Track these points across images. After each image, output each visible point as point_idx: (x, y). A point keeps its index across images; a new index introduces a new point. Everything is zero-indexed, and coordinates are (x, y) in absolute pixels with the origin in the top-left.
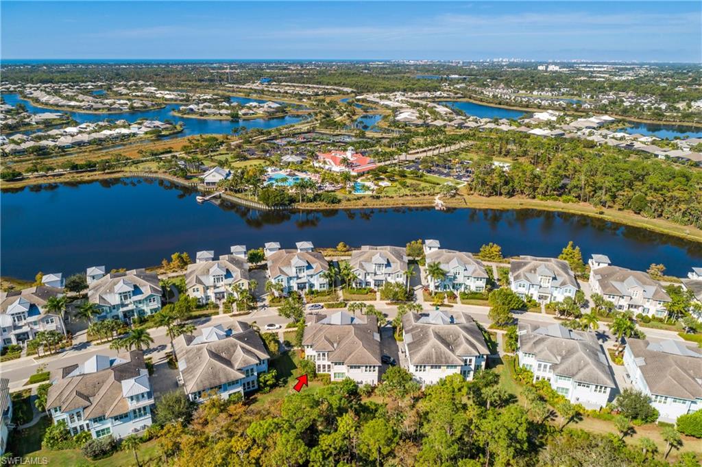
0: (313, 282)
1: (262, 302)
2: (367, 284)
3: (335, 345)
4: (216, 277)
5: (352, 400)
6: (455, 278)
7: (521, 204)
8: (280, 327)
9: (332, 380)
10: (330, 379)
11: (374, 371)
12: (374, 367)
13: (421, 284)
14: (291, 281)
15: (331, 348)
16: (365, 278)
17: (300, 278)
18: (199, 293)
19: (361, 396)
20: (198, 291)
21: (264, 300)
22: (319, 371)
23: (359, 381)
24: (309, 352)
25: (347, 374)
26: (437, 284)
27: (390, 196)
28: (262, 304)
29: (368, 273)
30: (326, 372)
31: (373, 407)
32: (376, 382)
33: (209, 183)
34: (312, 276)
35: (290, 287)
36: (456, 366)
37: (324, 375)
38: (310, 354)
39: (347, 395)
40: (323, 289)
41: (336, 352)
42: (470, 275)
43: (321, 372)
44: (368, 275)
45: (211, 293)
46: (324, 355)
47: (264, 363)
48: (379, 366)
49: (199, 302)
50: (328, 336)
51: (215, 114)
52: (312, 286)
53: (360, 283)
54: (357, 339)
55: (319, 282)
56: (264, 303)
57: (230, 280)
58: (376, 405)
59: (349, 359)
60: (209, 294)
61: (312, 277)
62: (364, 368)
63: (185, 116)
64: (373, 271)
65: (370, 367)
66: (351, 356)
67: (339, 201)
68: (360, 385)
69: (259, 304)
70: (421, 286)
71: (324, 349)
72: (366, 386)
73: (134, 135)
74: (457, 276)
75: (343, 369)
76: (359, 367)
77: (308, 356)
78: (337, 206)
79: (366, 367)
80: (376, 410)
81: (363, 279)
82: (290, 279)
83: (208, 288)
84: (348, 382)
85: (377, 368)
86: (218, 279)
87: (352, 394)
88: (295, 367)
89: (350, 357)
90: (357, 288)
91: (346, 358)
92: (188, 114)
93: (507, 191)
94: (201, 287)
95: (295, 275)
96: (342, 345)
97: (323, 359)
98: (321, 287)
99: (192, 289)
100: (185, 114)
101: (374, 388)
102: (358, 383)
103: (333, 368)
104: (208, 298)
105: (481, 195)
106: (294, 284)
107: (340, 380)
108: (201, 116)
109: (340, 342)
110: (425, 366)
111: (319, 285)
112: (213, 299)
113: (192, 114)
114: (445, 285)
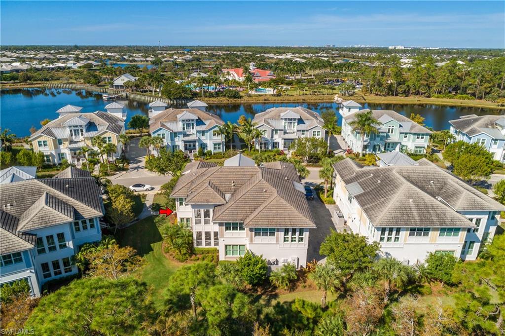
0: (204, 142)
1: (137, 163)
2: (275, 145)
3: (228, 196)
4: (73, 129)
5: (259, 297)
6: (388, 136)
7: (419, 101)
8: (153, 189)
9: (222, 257)
10: (218, 257)
11: (301, 240)
12: (301, 231)
13: (341, 149)
14: (176, 139)
15: (219, 199)
16: (272, 137)
17: (188, 135)
18: (47, 148)
19: (275, 288)
20: (45, 145)
21: (140, 161)
22: (199, 243)
23: (272, 259)
24: (184, 212)
25: (248, 247)
26: (365, 143)
27: (291, 94)
28: (136, 165)
29: (276, 131)
30: (212, 246)
31: (309, 313)
32: (303, 263)
33: (118, 86)
34: (203, 133)
35: (174, 147)
36: (457, 230)
37: (208, 252)
38: (185, 216)
39: (249, 287)
40: (217, 151)
41: (229, 205)
42: (409, 131)
43: (204, 246)
44: (276, 133)
45: (65, 149)
46: (207, 214)
47: (92, 226)
48: (311, 231)
49: (49, 160)
50: (216, 182)
51: (142, 61)
52: (203, 146)
53: (265, 144)
54: (266, 185)
55: (211, 141)
56: (139, 164)
57: (93, 134)
58: (315, 309)
59: (253, 216)
60: (62, 151)
61: (203, 135)
62: (282, 234)
63: (118, 63)
64: (283, 128)
65: (294, 231)
66: (257, 211)
67: (241, 97)
68: (274, 268)
69: (131, 166)
70: (341, 150)
71: (207, 201)
72: (287, 268)
73: (69, 68)
74: (390, 134)
75: (241, 237)
76: (272, 232)
77: (182, 219)
78: (238, 101)
79: (286, 231)
80: (315, 322)
81: (269, 139)
82: (174, 135)
83: (60, 142)
84: (250, 261)
85: (306, 235)
86: (76, 130)
87: (258, 284)
88: (160, 239)
89: (256, 213)
90: (262, 151)
91: (247, 216)
92: (121, 61)
93: (403, 90)
94: (50, 140)
95: (181, 130)
96: (239, 195)
97: (207, 222)
98: (215, 148)
99: (37, 140)
100: (118, 61)
101: (302, 274)
102: (270, 263)
103: (222, 236)
104: (61, 156)
105: (377, 95)
106: (180, 142)
107: (234, 257)
108: (131, 62)
109: (235, 191)
110: (398, 230)
111: (212, 145)
112: (69, 158)
113: (124, 61)
114: (375, 146)
